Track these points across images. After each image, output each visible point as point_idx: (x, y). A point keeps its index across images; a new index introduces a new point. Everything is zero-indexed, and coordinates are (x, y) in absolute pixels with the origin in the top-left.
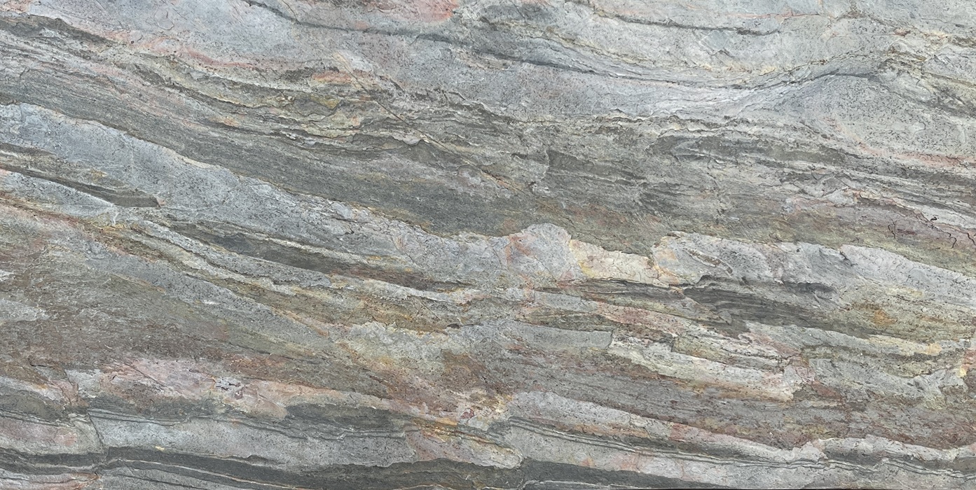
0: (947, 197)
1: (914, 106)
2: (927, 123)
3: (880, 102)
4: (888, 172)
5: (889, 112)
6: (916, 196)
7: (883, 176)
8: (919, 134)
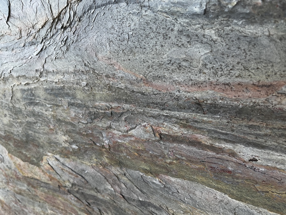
0: (266, 135)
1: (187, 23)
2: (212, 43)
3: (147, 28)
4: (181, 108)
5: (161, 38)
6: (223, 134)
7: (176, 112)
8: (206, 59)
